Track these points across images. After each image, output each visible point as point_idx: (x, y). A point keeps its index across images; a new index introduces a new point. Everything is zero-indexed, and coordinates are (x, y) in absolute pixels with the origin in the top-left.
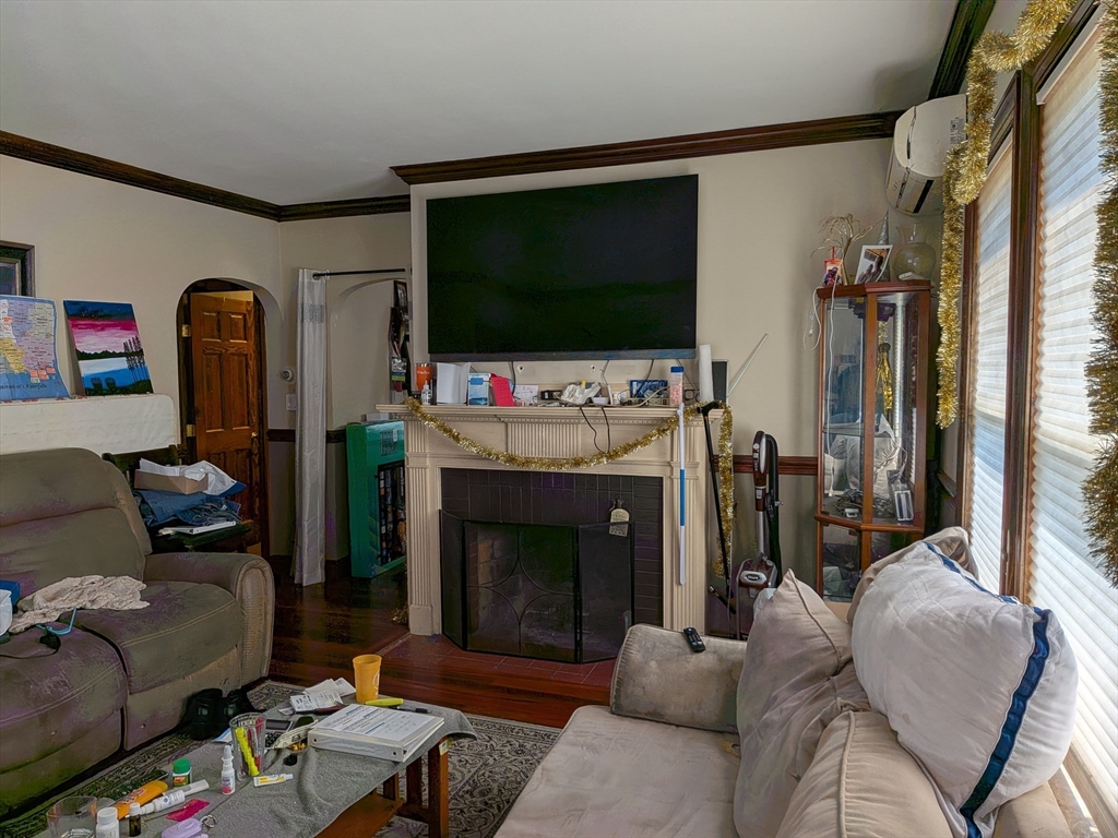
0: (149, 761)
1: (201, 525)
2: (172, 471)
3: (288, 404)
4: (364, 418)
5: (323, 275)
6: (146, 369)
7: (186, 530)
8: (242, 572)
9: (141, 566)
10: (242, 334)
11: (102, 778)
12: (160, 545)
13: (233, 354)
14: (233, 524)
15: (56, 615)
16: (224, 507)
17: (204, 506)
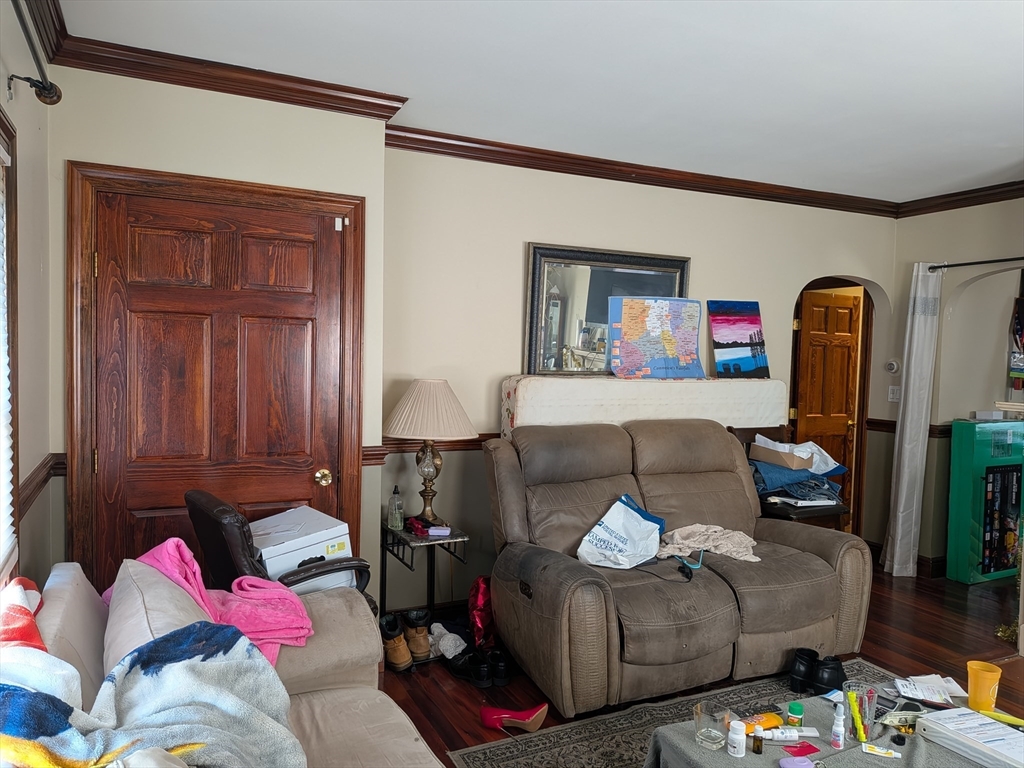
0: (752, 695)
1: (804, 500)
2: (784, 448)
3: (890, 396)
4: (974, 415)
5: (940, 267)
6: (766, 357)
7: (792, 501)
8: (844, 549)
9: (752, 526)
10: (847, 328)
11: (715, 696)
12: (768, 511)
13: (836, 346)
14: (832, 503)
15: (688, 552)
16: (826, 486)
17: (808, 483)
